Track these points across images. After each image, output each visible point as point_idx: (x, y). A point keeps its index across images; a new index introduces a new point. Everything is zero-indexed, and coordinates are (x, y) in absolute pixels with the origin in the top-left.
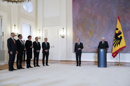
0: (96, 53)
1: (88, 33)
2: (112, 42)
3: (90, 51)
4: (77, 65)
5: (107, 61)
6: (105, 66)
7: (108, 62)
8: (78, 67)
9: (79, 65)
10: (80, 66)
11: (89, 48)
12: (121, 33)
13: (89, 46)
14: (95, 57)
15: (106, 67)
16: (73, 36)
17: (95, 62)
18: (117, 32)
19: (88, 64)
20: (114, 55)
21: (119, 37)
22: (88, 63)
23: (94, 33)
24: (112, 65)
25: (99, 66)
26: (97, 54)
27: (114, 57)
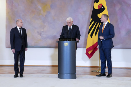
0: (55, 47)
1: (39, 7)
2: (86, 26)
3: (43, 45)
4: (16, 76)
5: (77, 65)
6: (73, 75)
8: (18, 78)
9: (19, 75)
10: (22, 76)
11: (39, 37)
12: (104, 9)
13: (41, 34)
14: (52, 57)
15: (76, 78)
16: (8, 13)
17: (53, 66)
18: (96, 6)
19: (39, 72)
20: (90, 52)
21: (100, 16)
22: (39, 69)
23: (51, 6)
25: (61, 76)
26: (57, 50)
27: (90, 56)
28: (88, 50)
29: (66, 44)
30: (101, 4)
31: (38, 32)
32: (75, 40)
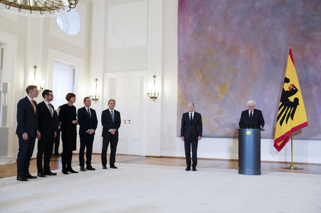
0: (234, 137)
1: (217, 89)
2: (274, 112)
3: (221, 135)
5: (262, 159)
6: (257, 170)
7: (263, 162)
8: (191, 172)
11: (216, 125)
12: (297, 90)
13: (218, 121)
14: (231, 150)
15: (260, 174)
16: (180, 97)
17: (232, 160)
18: (287, 87)
19: (215, 167)
20: (279, 144)
21: (291, 99)
22: (215, 163)
23: (231, 88)
24: (273, 170)
25: (241, 171)
26: (237, 141)
27: (279, 148)
28: (276, 141)
29: (249, 132)
30: (293, 85)
31: (215, 119)
32: (260, 128)
